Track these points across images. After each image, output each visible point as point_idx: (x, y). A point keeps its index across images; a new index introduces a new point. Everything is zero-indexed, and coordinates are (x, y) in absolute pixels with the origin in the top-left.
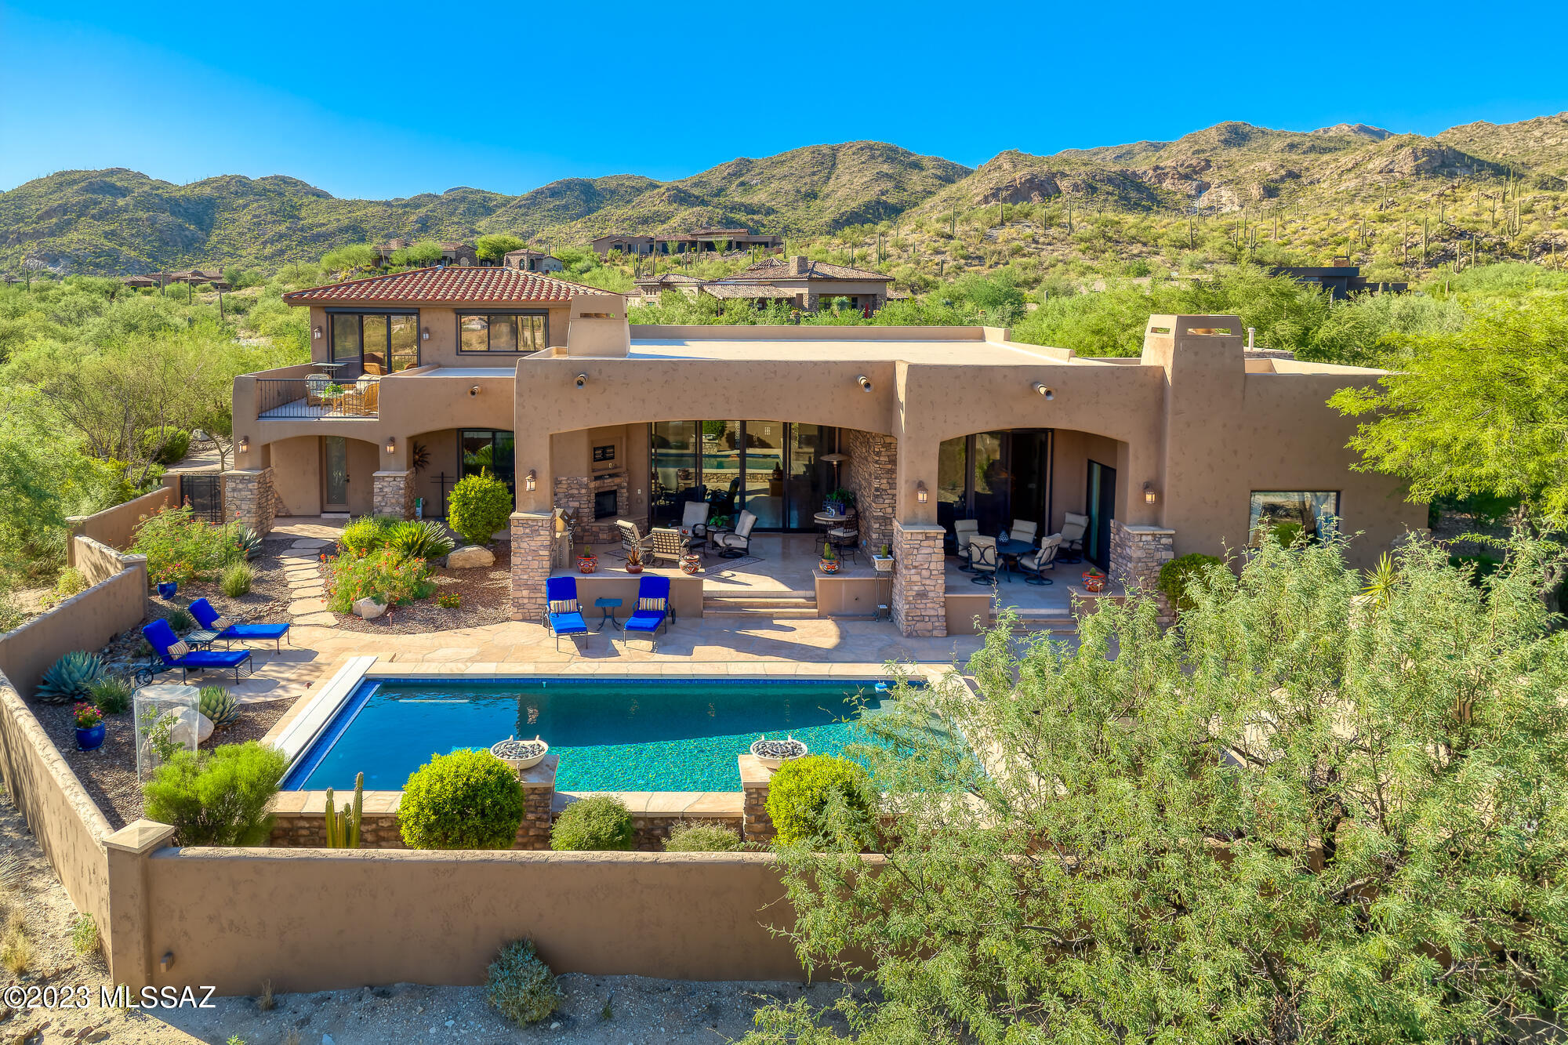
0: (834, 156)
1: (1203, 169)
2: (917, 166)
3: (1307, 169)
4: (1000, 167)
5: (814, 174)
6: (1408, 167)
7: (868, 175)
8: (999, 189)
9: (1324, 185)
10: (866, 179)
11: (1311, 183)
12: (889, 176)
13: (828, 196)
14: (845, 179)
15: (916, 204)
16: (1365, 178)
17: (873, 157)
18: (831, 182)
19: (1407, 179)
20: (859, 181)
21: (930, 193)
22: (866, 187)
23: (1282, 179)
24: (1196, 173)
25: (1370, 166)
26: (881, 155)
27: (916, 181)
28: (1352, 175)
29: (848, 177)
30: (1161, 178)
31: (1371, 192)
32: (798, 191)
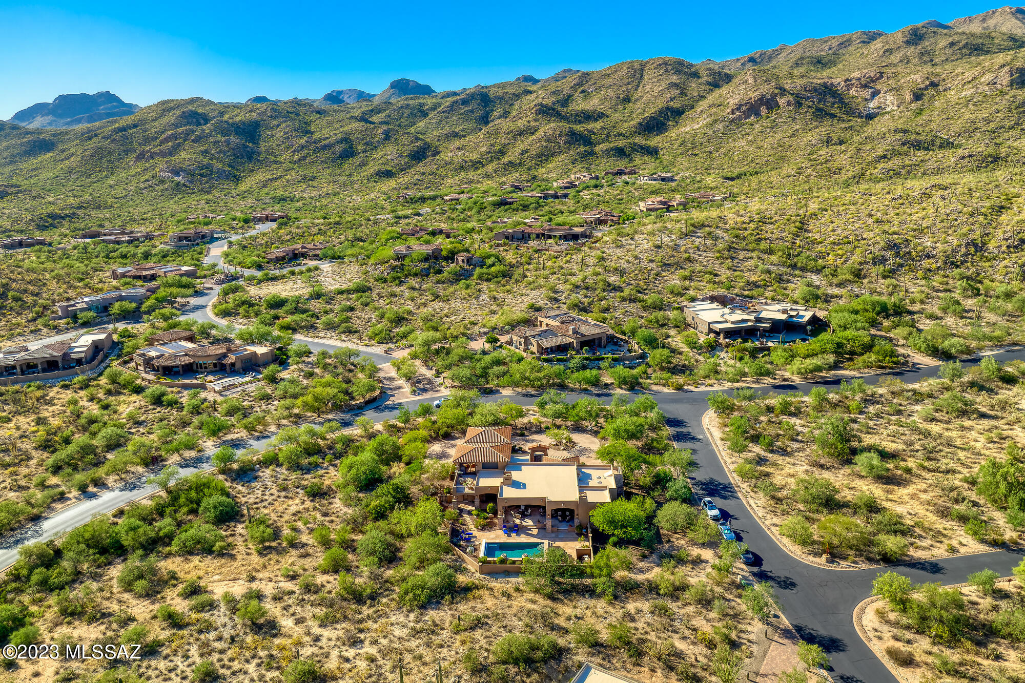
0: (642, 70)
1: (877, 79)
2: (695, 75)
3: (944, 80)
4: (746, 82)
5: (629, 84)
6: (1006, 80)
7: (664, 84)
8: (741, 105)
9: (952, 92)
10: (661, 88)
11: (945, 90)
12: (676, 85)
13: (637, 100)
14: (648, 87)
15: (692, 107)
16: (978, 88)
17: (667, 71)
18: (640, 89)
19: (1004, 89)
20: (657, 89)
21: (702, 97)
22: (662, 94)
23: (926, 88)
24: (873, 81)
25: (983, 80)
26: (672, 69)
27: (694, 87)
28: (971, 86)
29: (650, 86)
30: (849, 87)
31: (980, 99)
32: (618, 97)
